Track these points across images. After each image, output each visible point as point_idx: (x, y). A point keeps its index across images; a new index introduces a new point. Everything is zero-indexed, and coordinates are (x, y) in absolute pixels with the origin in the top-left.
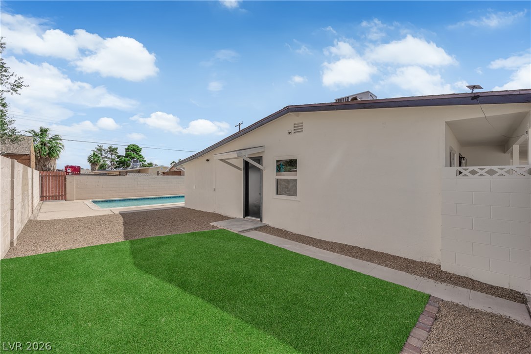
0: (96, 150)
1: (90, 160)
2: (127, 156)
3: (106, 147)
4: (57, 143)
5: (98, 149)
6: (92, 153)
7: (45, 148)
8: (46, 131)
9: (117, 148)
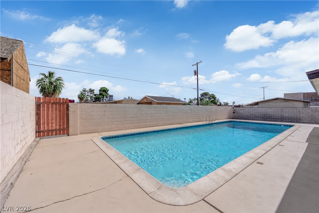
0: (82, 91)
1: (79, 97)
2: (100, 94)
3: (88, 89)
4: (60, 83)
5: (83, 91)
6: (80, 92)
7: (51, 86)
8: (53, 74)
9: (94, 90)
